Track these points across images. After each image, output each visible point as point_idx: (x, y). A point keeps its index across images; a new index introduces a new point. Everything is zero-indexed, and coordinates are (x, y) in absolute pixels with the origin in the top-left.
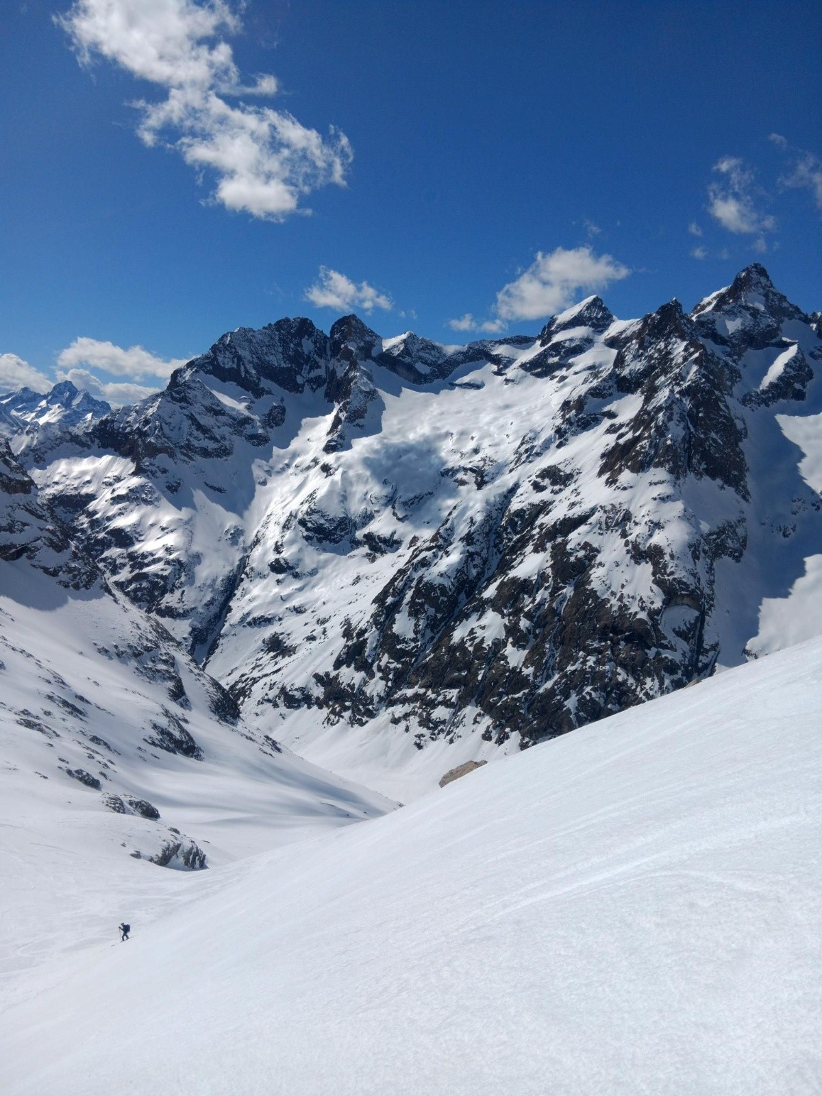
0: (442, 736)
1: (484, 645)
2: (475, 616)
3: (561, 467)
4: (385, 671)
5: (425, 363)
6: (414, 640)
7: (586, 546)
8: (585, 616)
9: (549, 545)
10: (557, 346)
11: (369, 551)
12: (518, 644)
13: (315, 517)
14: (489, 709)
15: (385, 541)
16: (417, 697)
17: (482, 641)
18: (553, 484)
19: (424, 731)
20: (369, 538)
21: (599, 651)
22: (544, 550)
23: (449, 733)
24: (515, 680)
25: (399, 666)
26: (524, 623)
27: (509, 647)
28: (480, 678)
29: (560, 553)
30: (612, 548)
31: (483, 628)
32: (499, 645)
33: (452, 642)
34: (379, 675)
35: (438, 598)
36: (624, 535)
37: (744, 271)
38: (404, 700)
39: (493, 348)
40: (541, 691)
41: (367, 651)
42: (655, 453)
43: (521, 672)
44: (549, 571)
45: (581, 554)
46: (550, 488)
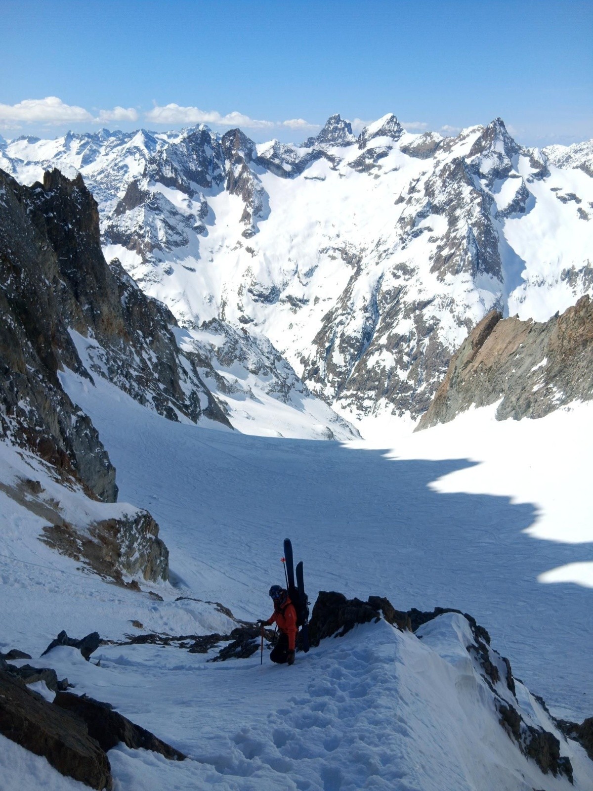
0: (370, 414)
1: (386, 370)
2: (377, 353)
3: (407, 264)
4: (332, 383)
5: (288, 163)
6: (345, 366)
7: (433, 318)
8: (438, 355)
9: (412, 315)
10: (371, 152)
11: (291, 307)
12: (404, 367)
13: (257, 287)
14: (393, 400)
15: (300, 301)
16: (352, 395)
17: (385, 367)
18: (404, 274)
19: (360, 412)
20: (290, 299)
21: (444, 372)
22: (410, 318)
23: (374, 412)
24: (405, 387)
25: (340, 380)
26: (406, 359)
27: (398, 369)
28: (386, 386)
29: (419, 320)
30: (446, 319)
31: (384, 360)
32: (393, 369)
33: (368, 368)
34: (329, 384)
35: (355, 343)
36: (452, 311)
37: (492, 123)
38: (346, 397)
39: (328, 150)
40: (418, 392)
41: (321, 372)
42: (464, 264)
43: (407, 383)
44: (414, 330)
45: (431, 322)
46: (403, 277)
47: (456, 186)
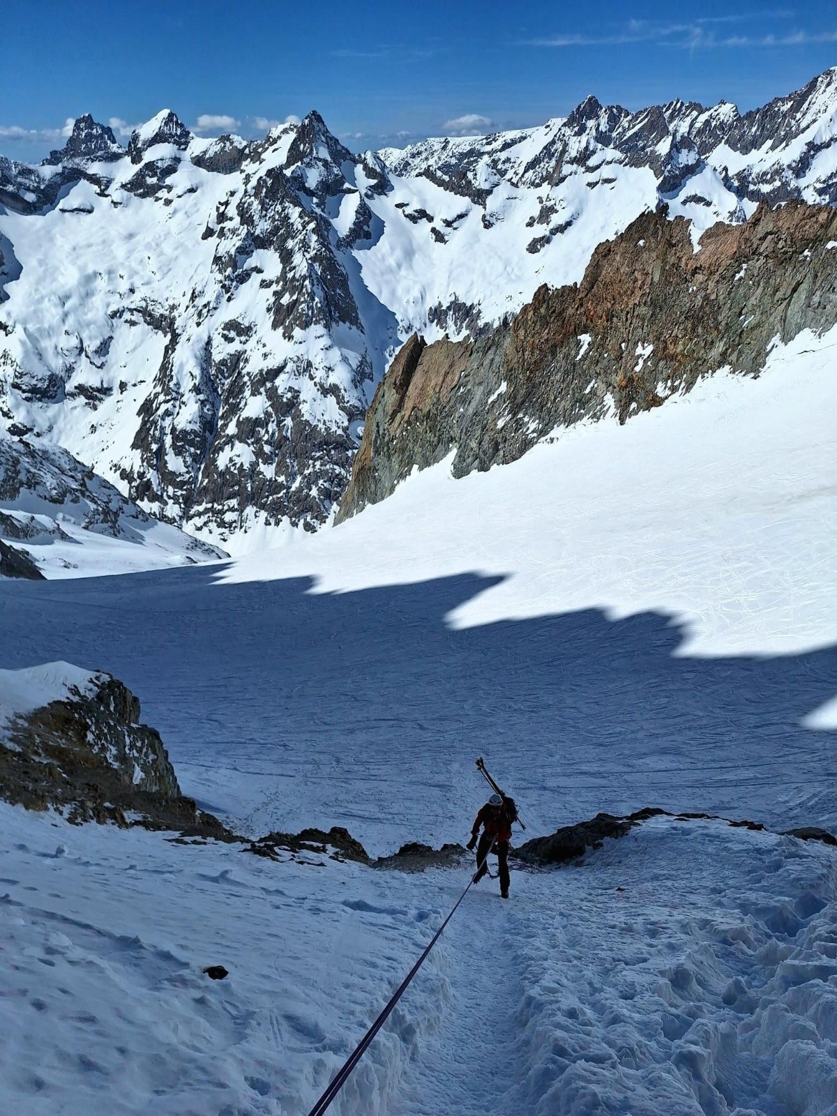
0: (237, 530)
1: (245, 468)
2: (227, 448)
3: (239, 320)
4: (175, 499)
5: (28, 189)
6: (188, 472)
7: (290, 389)
8: (307, 438)
9: (262, 390)
10: (150, 166)
11: (87, 401)
12: (268, 460)
13: (26, 379)
14: (263, 507)
15: (99, 390)
16: (207, 511)
17: (242, 464)
18: (239, 334)
19: (223, 530)
20: (81, 389)
21: (320, 458)
22: (261, 394)
23: (241, 527)
24: (274, 487)
25: (184, 492)
26: (267, 449)
27: (261, 465)
28: (249, 489)
29: (272, 395)
30: (308, 390)
31: (239, 456)
32: (254, 465)
33: (220, 469)
34: (171, 501)
35: (194, 439)
36: (312, 378)
37: (306, 118)
38: (199, 514)
39: (86, 167)
40: (293, 489)
41: (155, 487)
43: (276, 480)
44: (270, 409)
45: (289, 395)
46: (237, 339)
47: (279, 208)
